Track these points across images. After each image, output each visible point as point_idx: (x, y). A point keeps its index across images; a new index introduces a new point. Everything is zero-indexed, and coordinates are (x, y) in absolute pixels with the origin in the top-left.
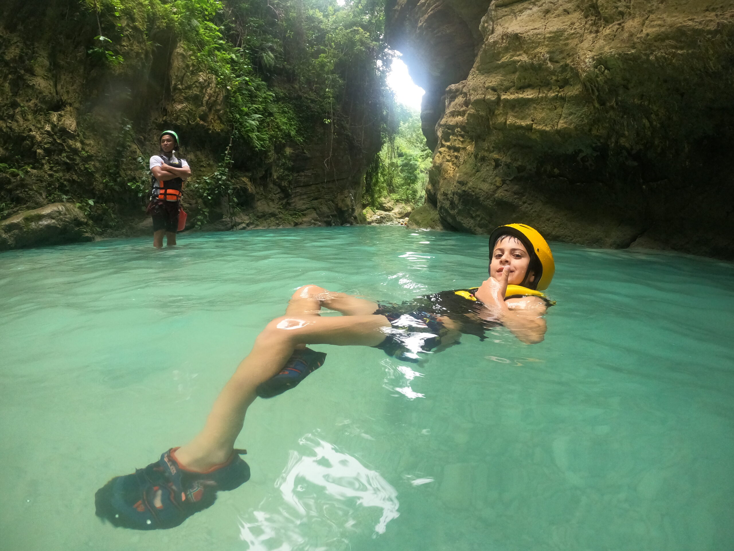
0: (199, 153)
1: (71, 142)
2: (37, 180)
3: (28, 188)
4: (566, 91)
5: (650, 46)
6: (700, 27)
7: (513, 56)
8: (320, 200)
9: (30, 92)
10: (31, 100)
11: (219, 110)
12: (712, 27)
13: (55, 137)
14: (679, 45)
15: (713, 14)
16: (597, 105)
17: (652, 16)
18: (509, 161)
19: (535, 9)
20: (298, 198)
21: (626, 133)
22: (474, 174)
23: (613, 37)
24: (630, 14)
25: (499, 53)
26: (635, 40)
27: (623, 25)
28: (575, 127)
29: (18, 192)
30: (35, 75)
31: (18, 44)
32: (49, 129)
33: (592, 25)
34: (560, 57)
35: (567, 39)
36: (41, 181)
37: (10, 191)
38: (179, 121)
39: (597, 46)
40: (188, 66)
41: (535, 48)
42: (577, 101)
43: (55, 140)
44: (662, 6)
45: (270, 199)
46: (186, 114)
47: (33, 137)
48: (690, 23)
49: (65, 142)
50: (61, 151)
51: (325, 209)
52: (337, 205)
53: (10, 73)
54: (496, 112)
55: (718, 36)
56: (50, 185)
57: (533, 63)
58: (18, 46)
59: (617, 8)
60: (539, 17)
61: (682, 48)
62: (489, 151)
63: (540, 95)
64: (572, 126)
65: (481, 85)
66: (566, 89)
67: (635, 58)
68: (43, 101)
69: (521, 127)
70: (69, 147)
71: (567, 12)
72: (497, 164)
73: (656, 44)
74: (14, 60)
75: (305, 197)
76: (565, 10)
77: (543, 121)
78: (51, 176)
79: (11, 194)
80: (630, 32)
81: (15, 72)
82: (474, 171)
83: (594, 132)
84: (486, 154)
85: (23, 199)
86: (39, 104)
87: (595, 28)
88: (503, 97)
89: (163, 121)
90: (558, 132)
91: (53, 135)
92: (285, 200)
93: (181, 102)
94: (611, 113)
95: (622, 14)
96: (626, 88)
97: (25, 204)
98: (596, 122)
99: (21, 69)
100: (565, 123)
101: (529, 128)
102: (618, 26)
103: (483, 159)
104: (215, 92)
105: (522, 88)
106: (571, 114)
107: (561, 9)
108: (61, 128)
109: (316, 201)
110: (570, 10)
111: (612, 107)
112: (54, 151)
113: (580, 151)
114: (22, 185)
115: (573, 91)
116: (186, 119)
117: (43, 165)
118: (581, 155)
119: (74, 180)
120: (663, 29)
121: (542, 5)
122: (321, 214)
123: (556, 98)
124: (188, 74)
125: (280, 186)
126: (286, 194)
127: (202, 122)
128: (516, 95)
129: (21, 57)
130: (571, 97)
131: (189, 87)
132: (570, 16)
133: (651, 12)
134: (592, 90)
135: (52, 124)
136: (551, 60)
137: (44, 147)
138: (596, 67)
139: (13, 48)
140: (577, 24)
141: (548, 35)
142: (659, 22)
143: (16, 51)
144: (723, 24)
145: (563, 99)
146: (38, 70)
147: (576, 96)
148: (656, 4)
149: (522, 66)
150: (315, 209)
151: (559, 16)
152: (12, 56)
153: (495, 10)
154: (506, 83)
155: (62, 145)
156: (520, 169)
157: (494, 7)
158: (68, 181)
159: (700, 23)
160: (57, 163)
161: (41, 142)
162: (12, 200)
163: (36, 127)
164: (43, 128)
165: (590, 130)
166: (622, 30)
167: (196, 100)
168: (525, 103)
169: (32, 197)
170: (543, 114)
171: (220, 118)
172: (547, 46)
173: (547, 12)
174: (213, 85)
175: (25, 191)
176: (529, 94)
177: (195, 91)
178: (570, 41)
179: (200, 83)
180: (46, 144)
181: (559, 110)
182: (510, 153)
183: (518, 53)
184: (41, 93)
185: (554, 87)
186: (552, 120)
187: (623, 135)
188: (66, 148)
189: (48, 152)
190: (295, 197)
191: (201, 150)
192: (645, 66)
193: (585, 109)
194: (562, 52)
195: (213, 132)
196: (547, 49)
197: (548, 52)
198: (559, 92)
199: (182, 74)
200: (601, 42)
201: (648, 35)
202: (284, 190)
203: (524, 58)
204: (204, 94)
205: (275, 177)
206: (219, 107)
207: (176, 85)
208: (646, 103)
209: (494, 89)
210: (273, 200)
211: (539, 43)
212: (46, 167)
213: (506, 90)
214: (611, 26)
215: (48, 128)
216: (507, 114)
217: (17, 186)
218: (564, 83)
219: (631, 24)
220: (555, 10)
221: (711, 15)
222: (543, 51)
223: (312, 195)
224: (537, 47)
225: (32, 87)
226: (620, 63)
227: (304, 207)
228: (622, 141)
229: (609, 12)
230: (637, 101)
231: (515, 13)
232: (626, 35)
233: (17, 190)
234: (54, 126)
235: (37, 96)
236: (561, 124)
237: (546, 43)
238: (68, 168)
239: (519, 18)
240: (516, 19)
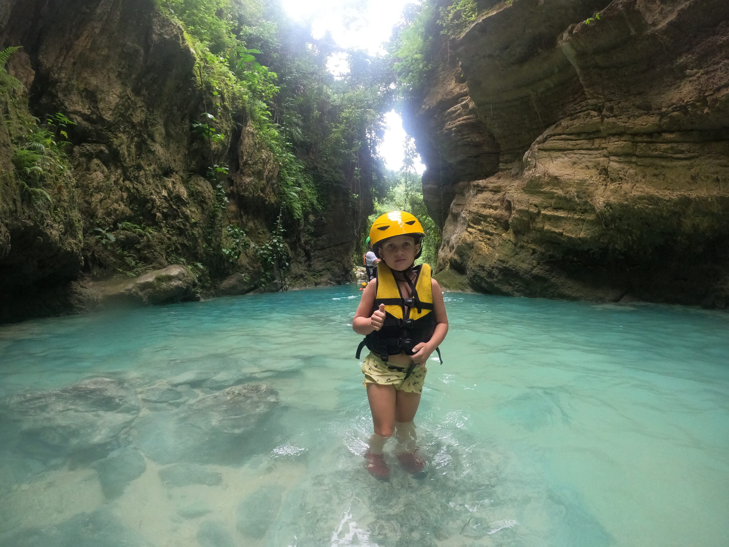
0: (256, 221)
1: (184, 209)
2: (159, 242)
3: (153, 249)
4: (585, 216)
5: (635, 202)
6: (661, 197)
7: (552, 189)
8: (332, 262)
9: (151, 157)
10: (151, 165)
11: (274, 184)
12: (667, 198)
13: (171, 203)
14: (650, 203)
15: (669, 191)
16: (604, 227)
17: (638, 185)
18: (543, 251)
19: (566, 159)
20: (316, 260)
21: (619, 242)
22: (514, 256)
23: (615, 192)
24: (626, 180)
25: (542, 184)
26: (628, 197)
27: (621, 185)
28: (591, 238)
29: (145, 252)
30: (155, 141)
31: (143, 108)
32: (166, 195)
33: (603, 180)
34: (584, 195)
35: (588, 186)
36: (162, 244)
37: (138, 251)
38: (247, 193)
39: (606, 194)
40: (255, 144)
41: (568, 187)
42: (591, 223)
43: (171, 205)
44: (643, 180)
45: (299, 262)
46: (252, 186)
47: (153, 201)
48: (657, 194)
49: (179, 209)
50: (175, 217)
51: (337, 270)
52: (344, 265)
53: (136, 136)
54: (536, 220)
55: (669, 203)
56: (168, 247)
57: (566, 197)
58: (143, 111)
59: (619, 174)
60: (569, 165)
61: (651, 205)
62: (527, 242)
63: (569, 216)
64: (589, 237)
65: (525, 201)
66: (586, 214)
67: (627, 206)
68: (160, 168)
69: (555, 232)
70: (183, 213)
71: (588, 167)
72: (534, 252)
73: (639, 201)
74: (140, 124)
75: (321, 259)
76: (587, 166)
77: (570, 231)
78: (169, 239)
79: (139, 254)
80: (625, 191)
81: (140, 136)
82: (513, 254)
83: (601, 240)
84: (525, 244)
85: (149, 259)
86: (157, 170)
87: (605, 183)
88: (543, 212)
89: (230, 190)
90: (579, 238)
91: (169, 200)
92: (308, 262)
93: (250, 176)
94: (611, 232)
95: (621, 179)
96: (621, 220)
97: (151, 264)
98: (602, 235)
99: (145, 134)
100: (585, 234)
101: (561, 234)
102: (618, 185)
103: (522, 247)
104: (273, 168)
105: (556, 209)
106: (588, 229)
107: (584, 164)
108: (177, 195)
109: (329, 263)
110: (590, 167)
111: (612, 228)
112: (170, 216)
113: (592, 249)
114: (149, 246)
115: (591, 217)
116: (252, 191)
117: (161, 228)
118: (592, 252)
119: (185, 244)
120: (643, 194)
121: (571, 158)
122: (334, 275)
123: (579, 219)
124: (256, 151)
125: (305, 250)
126: (309, 257)
127: (261, 194)
128: (552, 212)
129: (146, 122)
130: (589, 221)
131: (256, 163)
132: (590, 171)
133: (637, 181)
134: (602, 219)
135: (169, 190)
136: (577, 196)
137: (163, 211)
138: (605, 207)
139: (139, 111)
140: (594, 178)
141: (576, 181)
142: (641, 190)
143: (142, 116)
144: (672, 198)
145: (583, 220)
146: (157, 137)
147: (592, 220)
148: (640, 178)
149: (558, 196)
150: (328, 270)
151: (582, 168)
152: (139, 120)
153: (538, 152)
154: (545, 204)
155: (177, 211)
156: (551, 256)
157: (537, 150)
158: (181, 244)
159: (662, 195)
160: (173, 227)
161: (160, 206)
162: (140, 259)
163: (156, 191)
164: (160, 193)
165: (599, 239)
166: (621, 188)
167: (259, 174)
168: (558, 219)
169: (157, 258)
170: (570, 227)
171: (274, 191)
172: (575, 188)
173: (575, 163)
174: (271, 161)
175: (151, 252)
176: (561, 214)
177: (259, 167)
178: (589, 187)
179: (263, 159)
180: (164, 208)
181: (581, 226)
182: (544, 246)
183: (556, 188)
184: (159, 159)
185: (578, 213)
186: (576, 231)
187: (618, 243)
188: (180, 214)
189: (165, 216)
190: (314, 259)
191: (257, 219)
192: (632, 210)
193: (597, 228)
194: (584, 193)
195: (268, 203)
196: (575, 189)
197: (576, 192)
198: (581, 216)
199: (252, 151)
200: (609, 193)
201: (635, 195)
202: (307, 253)
203: (560, 192)
204: (265, 170)
205: (303, 242)
206: (274, 181)
207: (247, 160)
208: (631, 229)
209: (536, 206)
210: (301, 263)
211: (570, 185)
212: (164, 230)
213: (545, 208)
214: (614, 184)
215: (165, 193)
216: (545, 222)
217: (144, 246)
218: (585, 211)
219: (626, 186)
220: (580, 163)
221: (667, 192)
222: (573, 191)
223: (327, 257)
224: (569, 187)
225: (153, 153)
226: (619, 207)
227: (321, 268)
228: (617, 246)
229: (614, 176)
230: (626, 227)
231: (551, 158)
232: (623, 193)
233: (144, 250)
234: (170, 193)
235: (156, 162)
236: (582, 235)
237: (575, 186)
238: (181, 232)
239: (555, 162)
240: (553, 162)
